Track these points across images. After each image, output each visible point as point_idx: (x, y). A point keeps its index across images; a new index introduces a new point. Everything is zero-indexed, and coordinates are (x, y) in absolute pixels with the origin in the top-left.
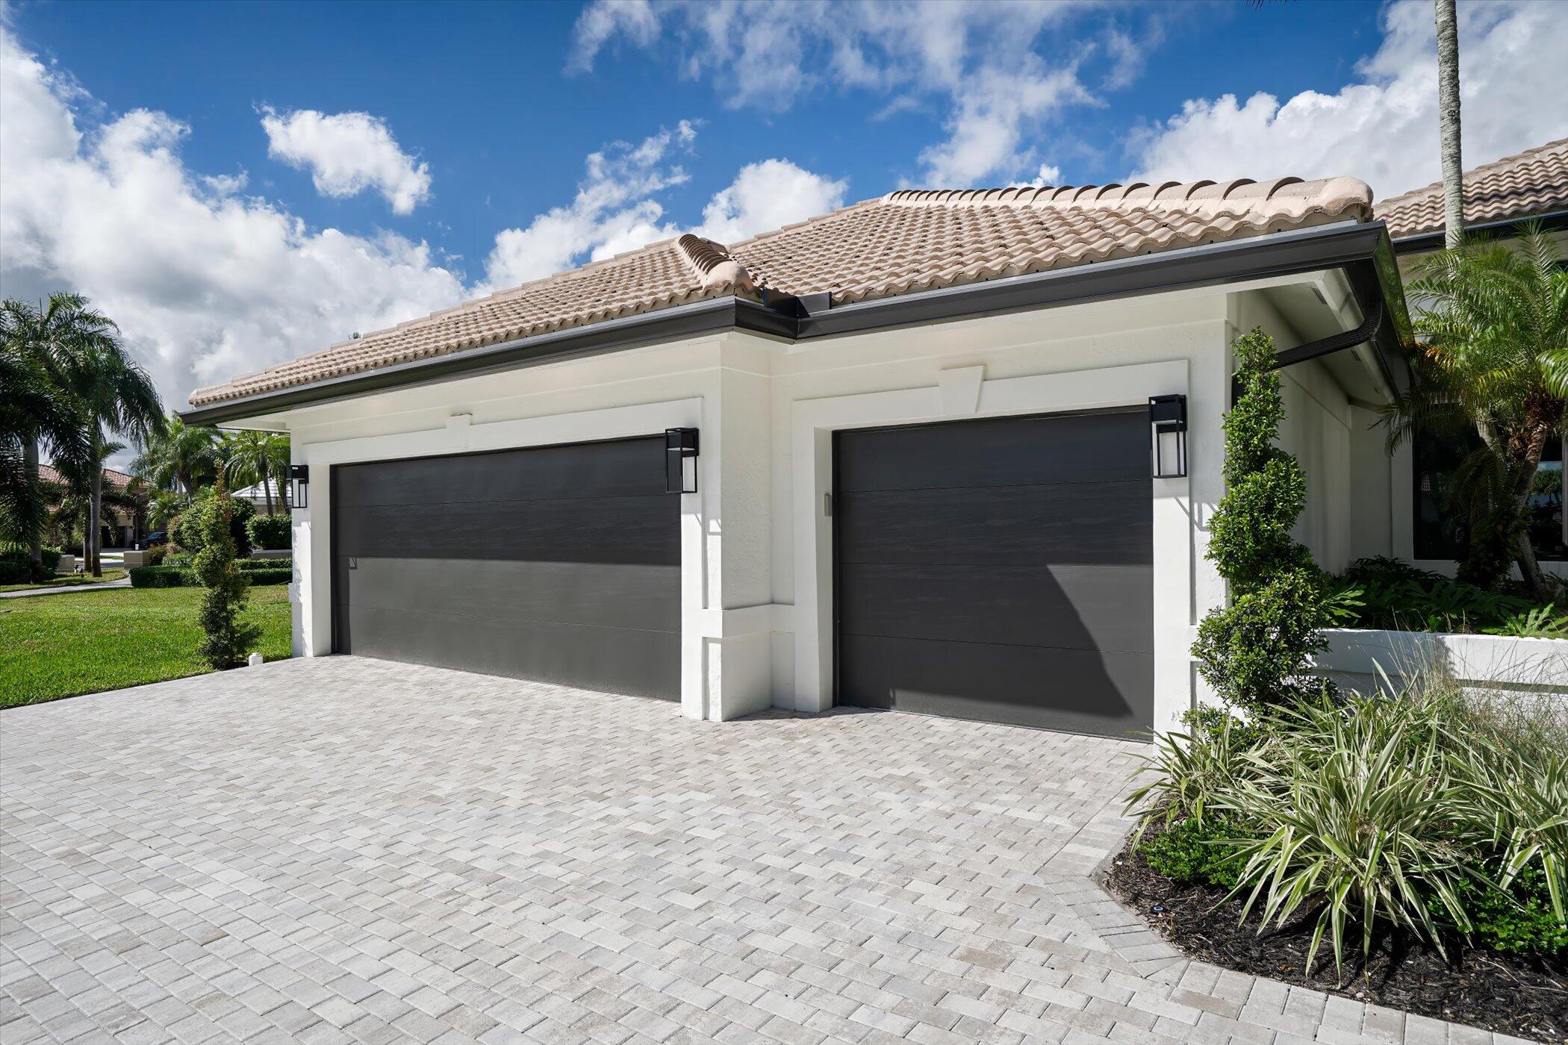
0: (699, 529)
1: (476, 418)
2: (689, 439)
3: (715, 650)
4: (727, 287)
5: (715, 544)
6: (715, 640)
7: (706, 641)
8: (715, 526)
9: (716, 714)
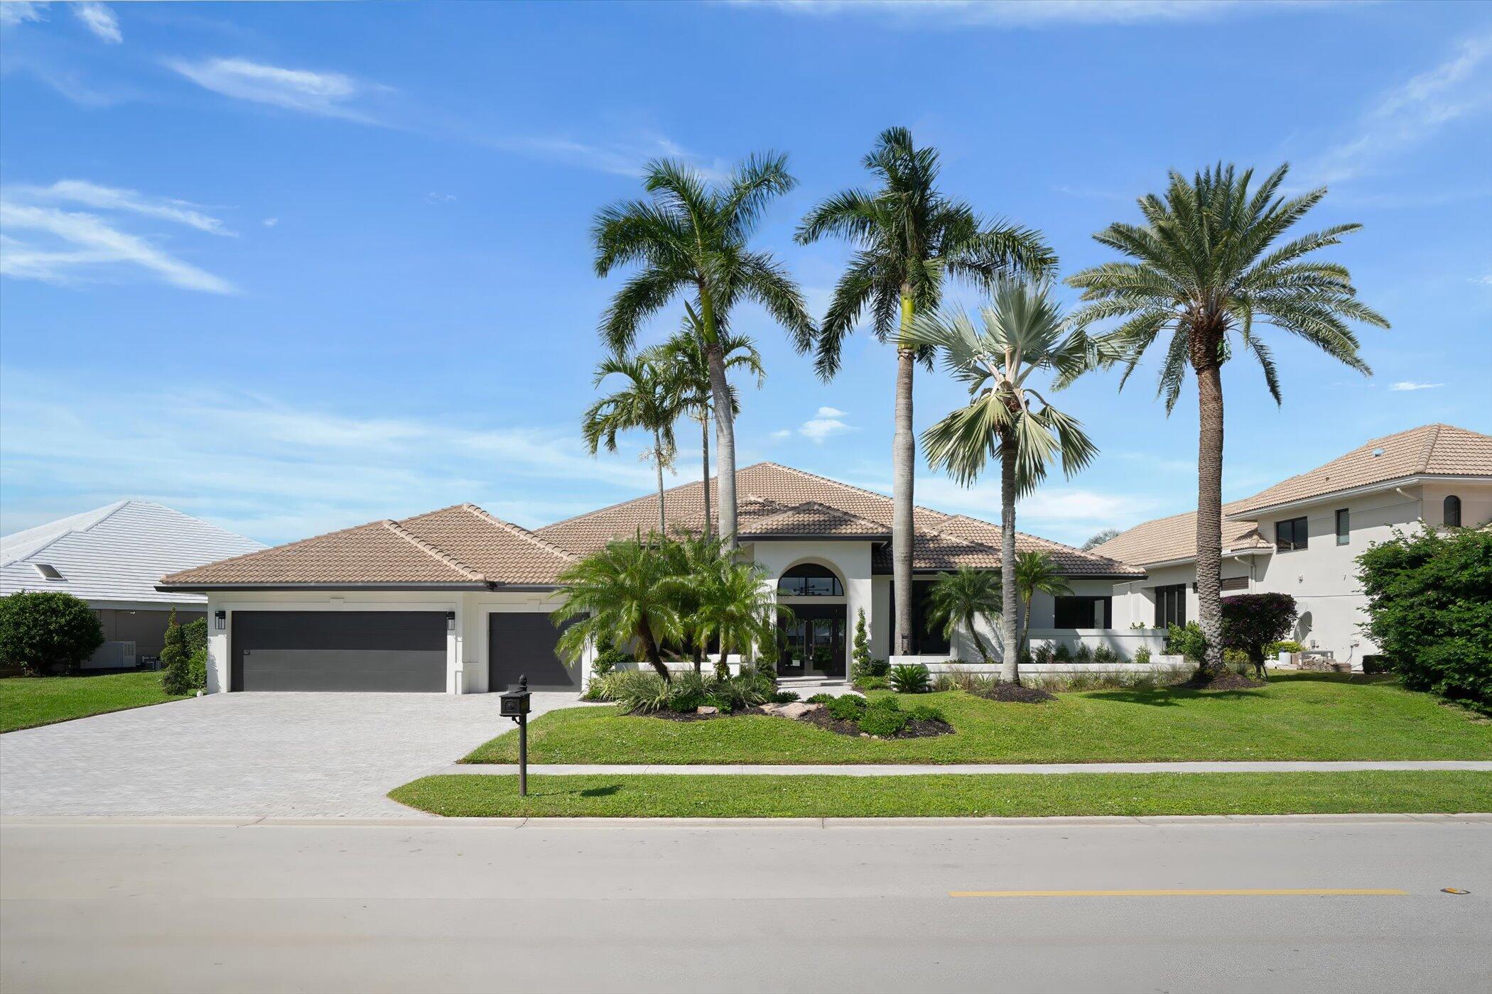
0: (455, 641)
1: (345, 600)
2: (452, 615)
3: (459, 675)
4: (481, 581)
5: (460, 645)
6: (459, 672)
7: (456, 672)
8: (460, 639)
9: (460, 691)
